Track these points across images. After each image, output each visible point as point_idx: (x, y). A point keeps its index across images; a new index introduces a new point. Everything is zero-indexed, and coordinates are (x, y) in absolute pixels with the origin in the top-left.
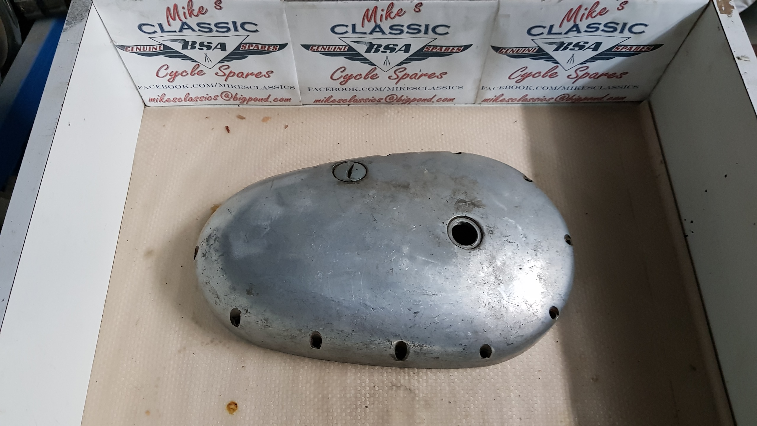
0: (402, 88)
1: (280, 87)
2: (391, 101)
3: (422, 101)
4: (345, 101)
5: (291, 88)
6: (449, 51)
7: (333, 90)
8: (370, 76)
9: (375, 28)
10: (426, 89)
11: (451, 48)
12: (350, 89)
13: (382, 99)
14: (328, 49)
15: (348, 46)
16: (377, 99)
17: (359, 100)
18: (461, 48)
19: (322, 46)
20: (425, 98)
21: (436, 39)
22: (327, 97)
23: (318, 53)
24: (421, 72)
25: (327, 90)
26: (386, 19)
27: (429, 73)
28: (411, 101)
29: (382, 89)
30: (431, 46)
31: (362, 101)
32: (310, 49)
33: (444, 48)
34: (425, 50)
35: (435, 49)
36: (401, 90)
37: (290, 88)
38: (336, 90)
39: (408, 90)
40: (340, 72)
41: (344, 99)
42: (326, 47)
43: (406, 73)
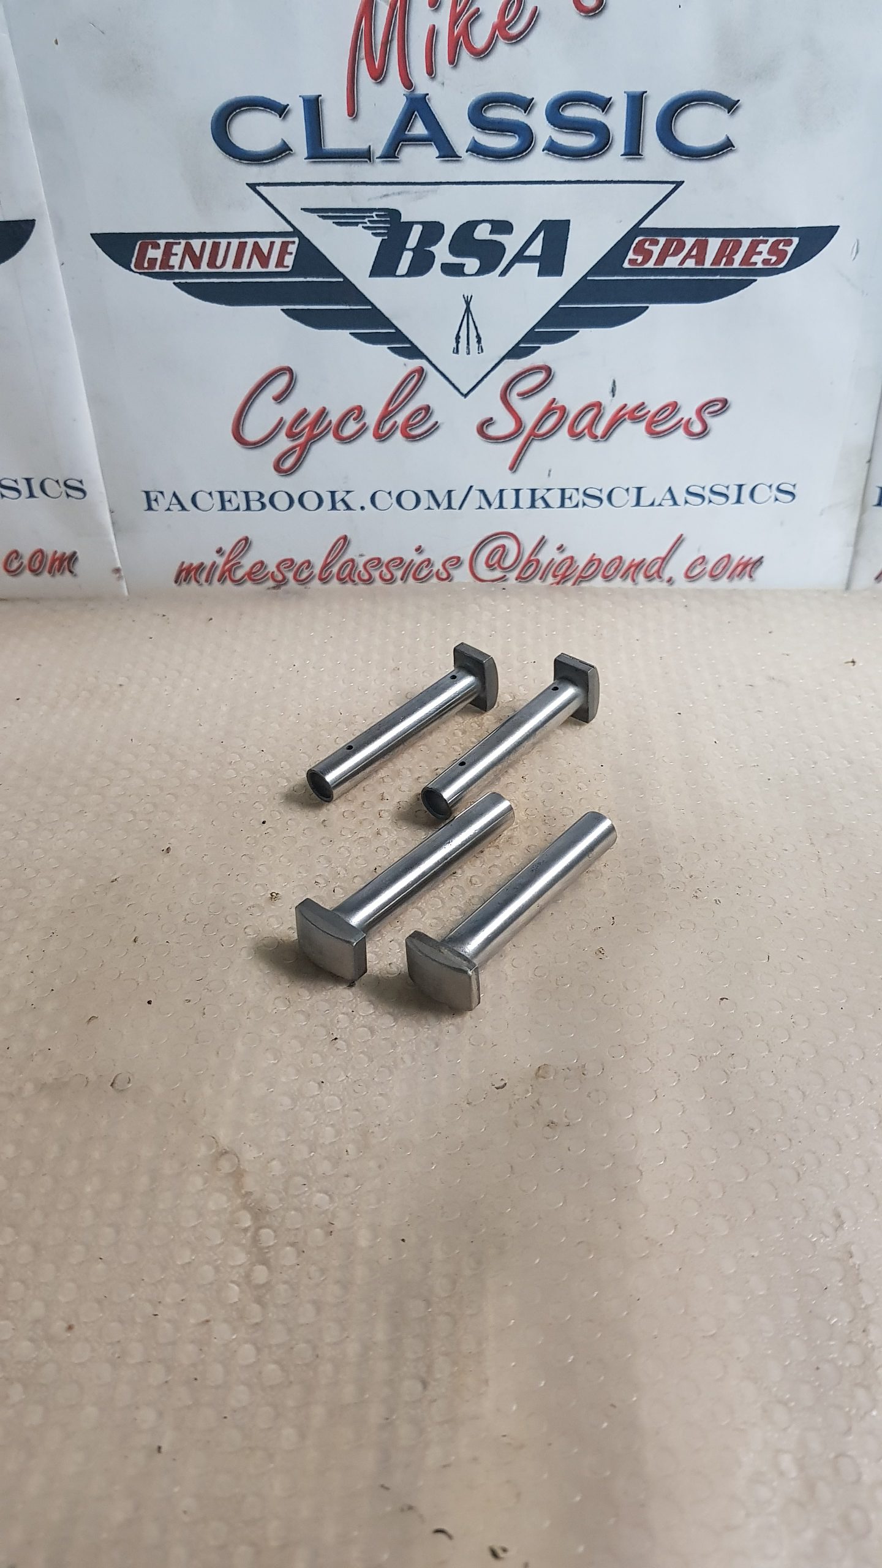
0: (538, 495)
1: (23, 486)
2: (498, 574)
3: (624, 576)
4: (304, 576)
5: (70, 492)
6: (738, 258)
7: (248, 508)
8: (400, 418)
9: (406, 121)
10: (642, 502)
11: (746, 242)
12: (321, 501)
13: (457, 561)
14: (212, 263)
15: (296, 240)
16: (438, 566)
17: (361, 568)
18: (789, 243)
19: (183, 242)
20: (638, 560)
21: (679, 184)
22: (227, 549)
23: (169, 284)
24: (617, 393)
25: (223, 508)
26: (453, 61)
27: (653, 408)
28: (578, 574)
29: (456, 503)
30: (655, 233)
31: (376, 574)
32: (134, 260)
33: (714, 244)
34: (630, 260)
35: (676, 253)
36: (533, 506)
37: (64, 488)
38: (263, 506)
39: (562, 505)
40: (273, 401)
41: (299, 560)
42: (204, 244)
43: (554, 399)
